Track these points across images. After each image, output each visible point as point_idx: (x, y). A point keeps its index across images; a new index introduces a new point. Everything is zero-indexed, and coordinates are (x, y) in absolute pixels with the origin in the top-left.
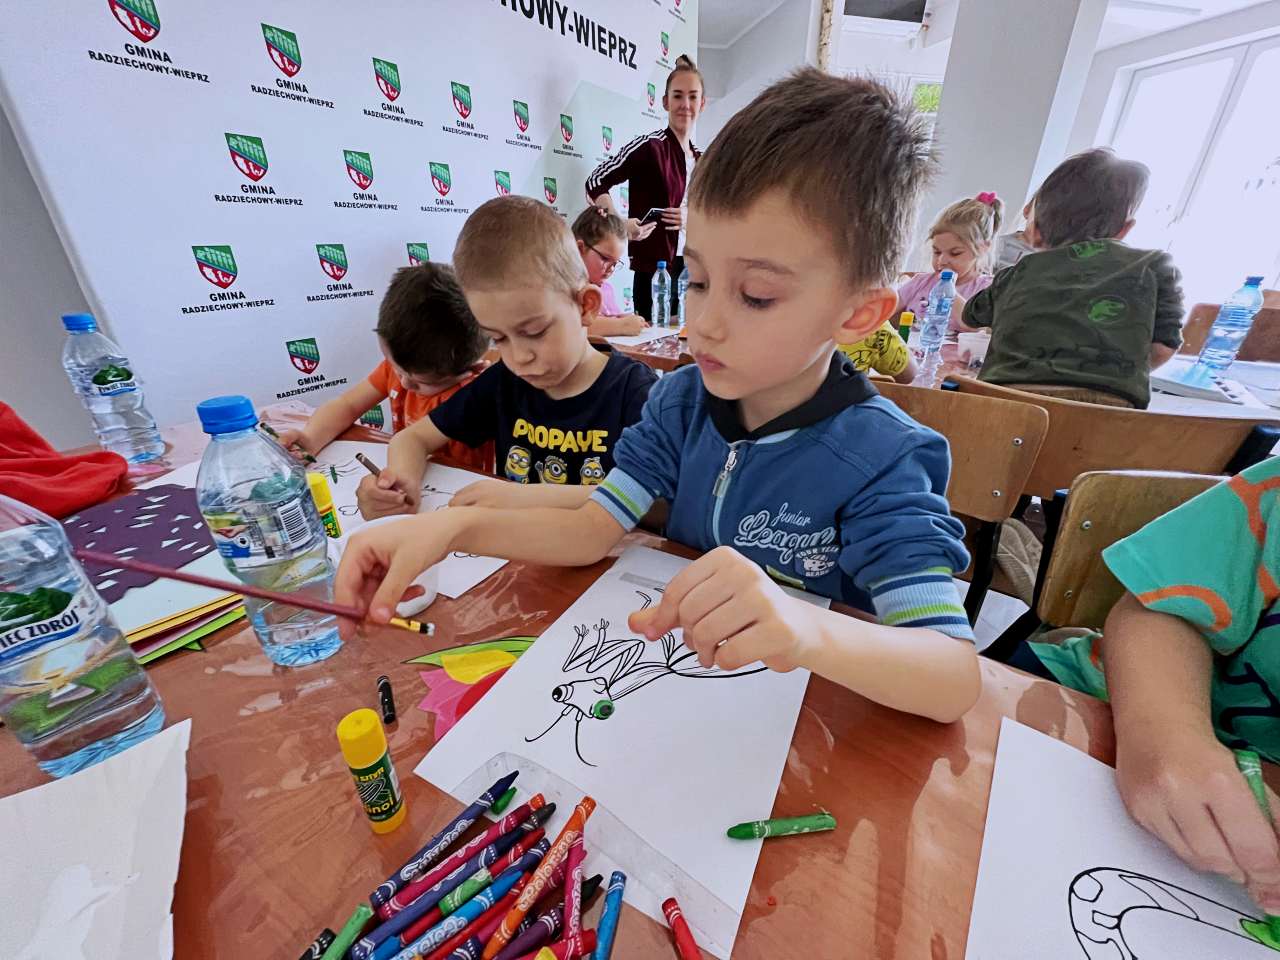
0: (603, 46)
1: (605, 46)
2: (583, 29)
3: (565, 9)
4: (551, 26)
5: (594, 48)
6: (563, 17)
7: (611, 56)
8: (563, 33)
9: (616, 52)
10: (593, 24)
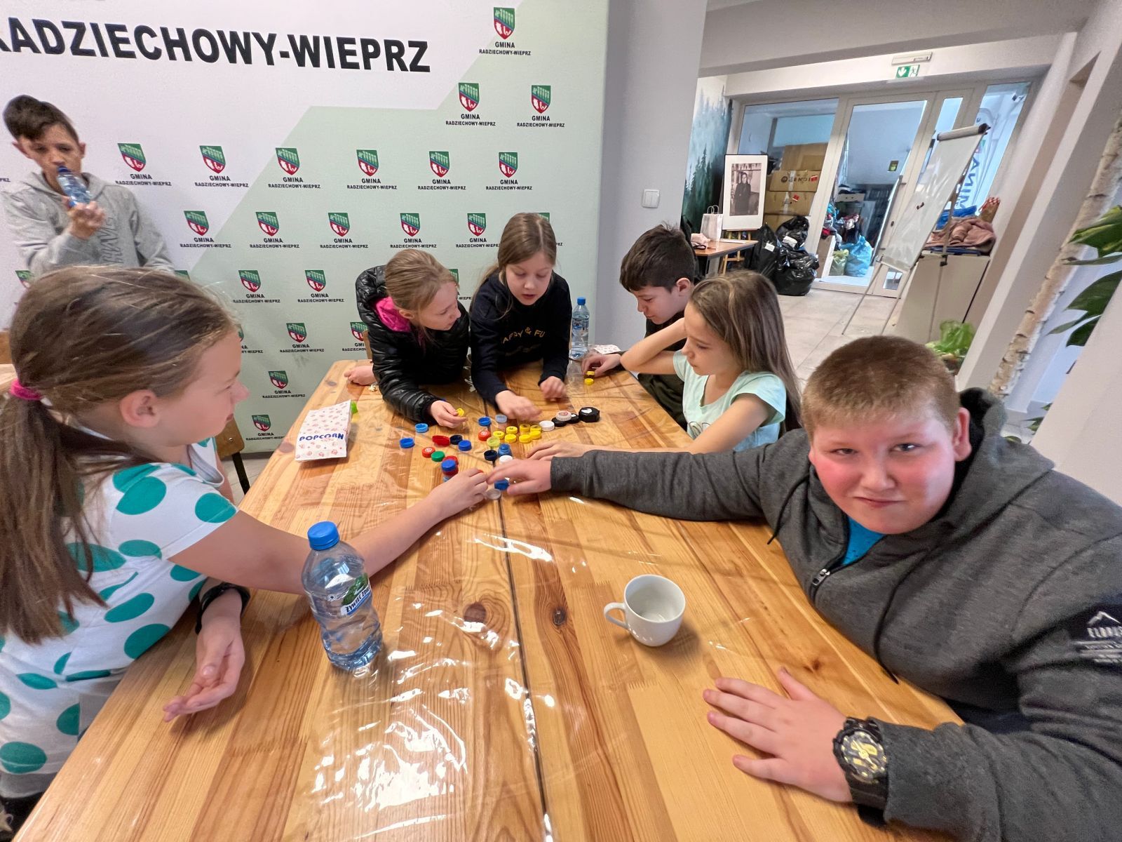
0: (350, 59)
1: (359, 58)
2: (305, 51)
3: (272, 37)
4: (248, 59)
5: (331, 65)
6: (268, 47)
7: (367, 66)
8: (270, 61)
9: (380, 62)
10: (327, 40)
